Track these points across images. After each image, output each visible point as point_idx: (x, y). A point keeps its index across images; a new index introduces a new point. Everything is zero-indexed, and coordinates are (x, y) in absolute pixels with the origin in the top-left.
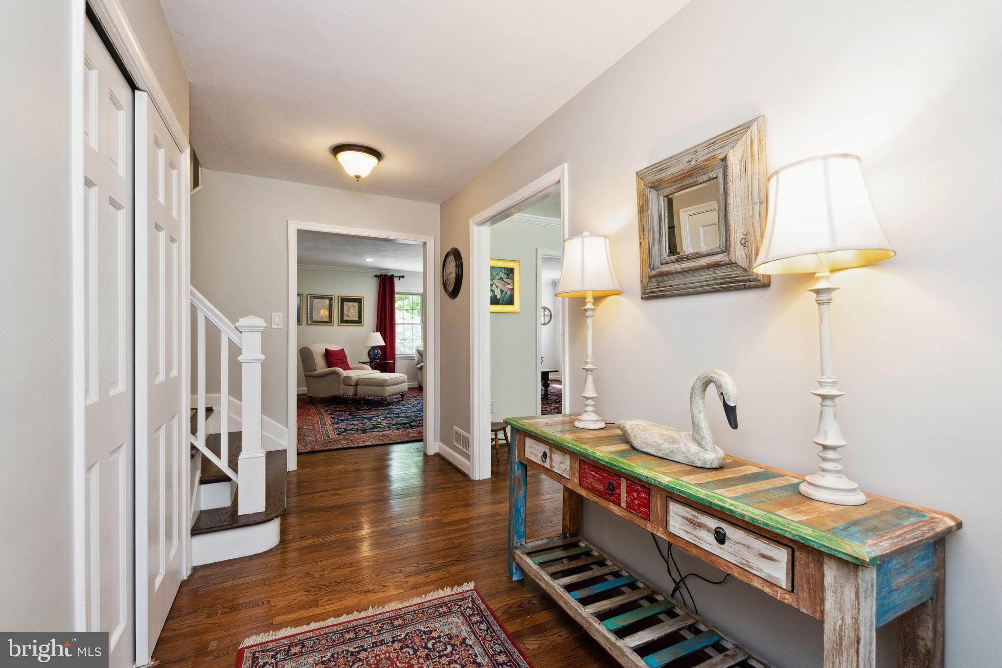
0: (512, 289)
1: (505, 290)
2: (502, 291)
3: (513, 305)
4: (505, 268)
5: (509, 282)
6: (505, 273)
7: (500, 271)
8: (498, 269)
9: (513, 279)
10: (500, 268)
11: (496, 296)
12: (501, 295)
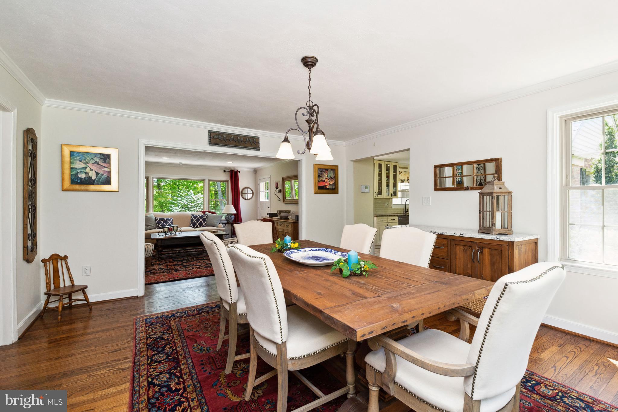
0: (109, 172)
1: (101, 172)
2: (97, 174)
3: (110, 185)
4: (101, 154)
5: (106, 166)
6: (101, 158)
7: (95, 157)
8: (93, 154)
9: (109, 163)
10: (94, 153)
11: (91, 177)
12: (97, 176)
